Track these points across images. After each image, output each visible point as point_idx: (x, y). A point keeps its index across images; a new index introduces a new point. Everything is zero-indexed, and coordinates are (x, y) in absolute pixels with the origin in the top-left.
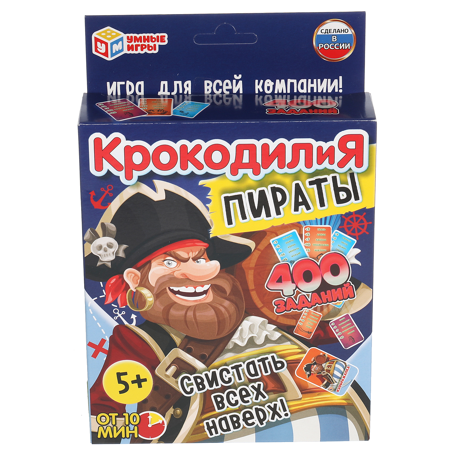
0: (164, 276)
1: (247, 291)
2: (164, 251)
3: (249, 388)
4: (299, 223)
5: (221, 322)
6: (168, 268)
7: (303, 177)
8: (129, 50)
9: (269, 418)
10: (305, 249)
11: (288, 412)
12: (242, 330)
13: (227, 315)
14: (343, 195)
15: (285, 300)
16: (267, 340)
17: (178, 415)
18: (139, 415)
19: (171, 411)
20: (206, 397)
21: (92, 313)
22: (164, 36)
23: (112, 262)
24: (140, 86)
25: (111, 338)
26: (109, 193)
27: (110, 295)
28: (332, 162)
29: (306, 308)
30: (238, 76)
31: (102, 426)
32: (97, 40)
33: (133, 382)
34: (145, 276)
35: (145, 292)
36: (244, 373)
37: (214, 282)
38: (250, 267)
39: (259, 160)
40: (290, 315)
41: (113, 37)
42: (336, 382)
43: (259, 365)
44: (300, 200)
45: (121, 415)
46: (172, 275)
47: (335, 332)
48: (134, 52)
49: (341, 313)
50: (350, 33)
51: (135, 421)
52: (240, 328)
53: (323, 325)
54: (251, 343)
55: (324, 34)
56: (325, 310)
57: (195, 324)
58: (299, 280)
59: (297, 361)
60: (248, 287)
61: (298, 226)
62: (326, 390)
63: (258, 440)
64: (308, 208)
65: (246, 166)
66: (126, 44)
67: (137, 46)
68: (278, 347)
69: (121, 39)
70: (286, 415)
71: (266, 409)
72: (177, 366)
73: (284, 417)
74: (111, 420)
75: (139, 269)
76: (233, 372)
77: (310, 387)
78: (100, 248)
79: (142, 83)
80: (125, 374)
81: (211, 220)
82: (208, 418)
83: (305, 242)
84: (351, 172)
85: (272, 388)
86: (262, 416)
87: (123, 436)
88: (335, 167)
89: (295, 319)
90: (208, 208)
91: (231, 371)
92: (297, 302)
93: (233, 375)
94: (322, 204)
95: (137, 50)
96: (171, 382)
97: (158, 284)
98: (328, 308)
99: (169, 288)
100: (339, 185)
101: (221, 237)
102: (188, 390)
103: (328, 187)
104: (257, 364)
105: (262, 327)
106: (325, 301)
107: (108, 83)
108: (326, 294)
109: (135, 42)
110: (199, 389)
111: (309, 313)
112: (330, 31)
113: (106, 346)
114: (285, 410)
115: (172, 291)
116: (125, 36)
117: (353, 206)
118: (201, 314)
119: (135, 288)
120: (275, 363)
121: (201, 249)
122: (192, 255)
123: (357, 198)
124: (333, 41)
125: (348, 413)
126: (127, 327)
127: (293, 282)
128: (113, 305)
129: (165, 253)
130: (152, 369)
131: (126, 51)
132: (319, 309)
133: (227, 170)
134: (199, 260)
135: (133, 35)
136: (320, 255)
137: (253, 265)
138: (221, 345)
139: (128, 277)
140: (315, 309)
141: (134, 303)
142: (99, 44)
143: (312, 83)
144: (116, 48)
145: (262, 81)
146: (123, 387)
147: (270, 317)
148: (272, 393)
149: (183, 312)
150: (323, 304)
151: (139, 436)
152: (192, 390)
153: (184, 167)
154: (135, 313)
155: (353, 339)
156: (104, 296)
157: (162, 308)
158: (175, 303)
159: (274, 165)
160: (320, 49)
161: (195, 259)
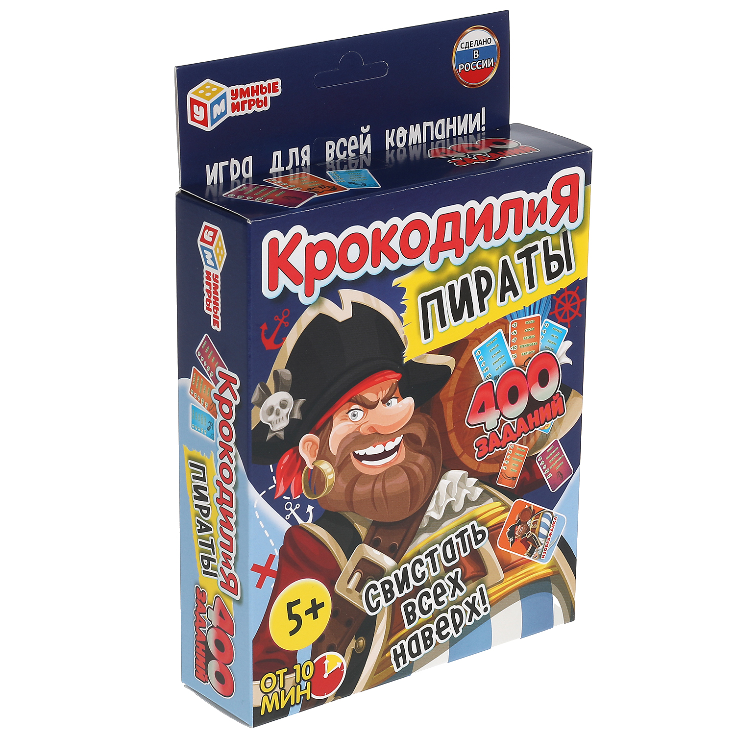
0: (348, 436)
1: (445, 434)
2: (348, 398)
3: (445, 582)
4: (505, 318)
5: (414, 489)
6: (353, 423)
7: (512, 248)
8: (233, 111)
9: (466, 621)
10: (511, 356)
11: (488, 605)
12: (438, 493)
13: (421, 477)
14: (554, 266)
15: (488, 437)
16: (468, 503)
17: (360, 649)
18: (313, 663)
19: (352, 645)
20: (394, 610)
21: (258, 517)
22: (277, 83)
23: (285, 429)
24: (247, 163)
25: (282, 551)
26: (284, 323)
27: (282, 483)
28: (543, 222)
29: (511, 443)
30: (365, 128)
31: (266, 694)
32: (194, 102)
33: (307, 612)
34: (326, 441)
35: (326, 467)
36: (440, 560)
37: (406, 431)
38: (449, 397)
39: (463, 235)
40: (493, 458)
41: (214, 94)
42: (542, 544)
43: (457, 543)
44: (507, 284)
45: (291, 671)
46: (358, 432)
47: (542, 469)
48: (241, 113)
49: (549, 440)
50: (493, 43)
51: (308, 674)
52: (436, 492)
53: (530, 463)
54: (449, 512)
55: (464, 49)
56: (532, 441)
57: (384, 501)
58: (504, 404)
59: (499, 525)
60: (446, 428)
61: (503, 322)
62: (531, 559)
63: (451, 659)
64: (516, 294)
65: (447, 247)
66: (230, 101)
67: (244, 102)
68: (478, 510)
69: (224, 96)
70: (486, 610)
71: (463, 607)
72: (361, 572)
73: (483, 614)
74: (278, 681)
75: (317, 434)
76: (427, 562)
77: (513, 559)
78: (271, 410)
79: (249, 159)
80: (298, 602)
81: (405, 337)
82: (395, 643)
83: (512, 344)
84: (564, 230)
85: (472, 573)
86: (458, 621)
87: (293, 703)
88: (546, 227)
89: (498, 462)
90: (401, 319)
91: (425, 560)
92: (501, 437)
93: (428, 567)
94: (531, 285)
95: (243, 110)
96: (353, 599)
97: (341, 450)
98: (535, 436)
99: (354, 453)
100: (551, 253)
101: (416, 360)
102: (374, 605)
103: (538, 257)
104: (455, 541)
105: (462, 484)
106: (531, 426)
107: (208, 167)
108: (533, 416)
109: (241, 98)
110: (387, 600)
111: (514, 450)
112: (471, 44)
113: (275, 566)
114: (484, 603)
115: (357, 456)
116: (228, 90)
117: (565, 279)
118: (391, 483)
119: (313, 464)
120: (475, 534)
121: (393, 383)
122: (382, 395)
123: (570, 268)
124: (475, 58)
125: (553, 586)
126: (302, 528)
127: (497, 408)
128: (285, 497)
129: (350, 401)
130: (330, 585)
131: (230, 114)
132: (525, 441)
133: (425, 256)
134: (389, 402)
135: (238, 87)
136: (527, 359)
137: (451, 394)
138: (415, 524)
139: (304, 449)
140: (521, 443)
141: (310, 487)
142: (195, 107)
143: (451, 123)
144: (218, 110)
145: (393, 130)
146: (294, 623)
147: (471, 466)
148: (471, 581)
149: (370, 486)
150: (530, 432)
151: (313, 696)
152: (378, 603)
153: (376, 263)
154: (312, 503)
155: (561, 474)
156: (274, 486)
157: (345, 486)
158: (361, 474)
159: (480, 239)
160: (460, 72)
161: (385, 401)
